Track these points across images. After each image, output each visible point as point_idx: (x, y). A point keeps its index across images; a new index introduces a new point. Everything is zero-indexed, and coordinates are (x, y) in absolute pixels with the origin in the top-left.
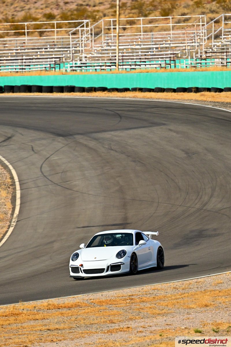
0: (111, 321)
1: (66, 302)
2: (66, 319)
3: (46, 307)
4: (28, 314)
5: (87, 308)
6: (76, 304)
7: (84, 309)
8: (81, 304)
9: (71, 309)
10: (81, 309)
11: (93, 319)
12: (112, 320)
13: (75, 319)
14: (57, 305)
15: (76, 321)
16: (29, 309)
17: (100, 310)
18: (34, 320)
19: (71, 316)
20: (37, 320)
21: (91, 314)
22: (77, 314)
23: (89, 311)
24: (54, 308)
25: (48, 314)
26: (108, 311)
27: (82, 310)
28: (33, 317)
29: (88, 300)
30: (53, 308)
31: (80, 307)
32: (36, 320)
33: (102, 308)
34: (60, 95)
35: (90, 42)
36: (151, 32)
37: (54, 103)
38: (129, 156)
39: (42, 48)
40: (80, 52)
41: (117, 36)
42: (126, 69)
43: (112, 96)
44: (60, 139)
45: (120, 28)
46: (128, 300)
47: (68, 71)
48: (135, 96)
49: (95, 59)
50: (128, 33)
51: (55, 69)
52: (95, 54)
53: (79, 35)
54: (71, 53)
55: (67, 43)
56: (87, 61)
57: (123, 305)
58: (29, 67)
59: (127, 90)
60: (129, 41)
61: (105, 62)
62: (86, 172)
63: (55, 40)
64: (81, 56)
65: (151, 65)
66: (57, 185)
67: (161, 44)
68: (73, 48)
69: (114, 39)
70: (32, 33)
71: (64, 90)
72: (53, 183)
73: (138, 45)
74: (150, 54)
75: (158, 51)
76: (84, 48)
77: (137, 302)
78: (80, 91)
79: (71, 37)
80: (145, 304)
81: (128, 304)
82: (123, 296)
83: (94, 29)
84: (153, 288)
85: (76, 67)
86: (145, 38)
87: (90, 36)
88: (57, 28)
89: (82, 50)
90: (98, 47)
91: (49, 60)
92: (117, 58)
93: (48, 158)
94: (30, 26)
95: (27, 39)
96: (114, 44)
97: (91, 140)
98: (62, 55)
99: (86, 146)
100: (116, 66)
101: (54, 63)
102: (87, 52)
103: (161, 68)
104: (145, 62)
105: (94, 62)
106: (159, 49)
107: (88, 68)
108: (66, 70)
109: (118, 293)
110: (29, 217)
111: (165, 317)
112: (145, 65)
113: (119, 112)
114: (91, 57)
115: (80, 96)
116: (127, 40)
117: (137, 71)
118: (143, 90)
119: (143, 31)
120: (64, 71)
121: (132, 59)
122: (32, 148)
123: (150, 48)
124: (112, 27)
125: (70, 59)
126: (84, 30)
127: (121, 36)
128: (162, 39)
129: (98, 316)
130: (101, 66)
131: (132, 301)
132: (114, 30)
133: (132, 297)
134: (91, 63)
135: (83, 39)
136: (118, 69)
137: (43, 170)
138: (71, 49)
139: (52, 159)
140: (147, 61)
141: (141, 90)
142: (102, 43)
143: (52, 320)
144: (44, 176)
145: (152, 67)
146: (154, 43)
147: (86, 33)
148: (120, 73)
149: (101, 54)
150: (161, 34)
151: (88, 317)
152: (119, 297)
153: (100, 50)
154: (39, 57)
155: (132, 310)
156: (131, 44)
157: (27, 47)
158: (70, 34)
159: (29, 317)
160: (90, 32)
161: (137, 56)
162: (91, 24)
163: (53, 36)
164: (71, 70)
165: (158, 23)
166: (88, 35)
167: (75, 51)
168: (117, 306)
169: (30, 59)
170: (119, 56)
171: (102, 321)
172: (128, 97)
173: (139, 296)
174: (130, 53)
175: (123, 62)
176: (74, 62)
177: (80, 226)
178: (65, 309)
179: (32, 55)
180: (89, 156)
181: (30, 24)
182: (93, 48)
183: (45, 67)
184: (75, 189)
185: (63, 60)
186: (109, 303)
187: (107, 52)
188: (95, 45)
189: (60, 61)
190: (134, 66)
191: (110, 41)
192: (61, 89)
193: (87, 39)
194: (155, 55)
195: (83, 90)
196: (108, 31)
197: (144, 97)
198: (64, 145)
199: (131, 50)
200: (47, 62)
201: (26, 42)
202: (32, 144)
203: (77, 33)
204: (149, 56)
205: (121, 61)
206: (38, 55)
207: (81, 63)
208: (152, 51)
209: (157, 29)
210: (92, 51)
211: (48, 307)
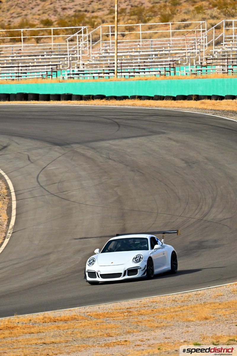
0: (108, 335)
1: (63, 315)
2: (62, 332)
3: (41, 320)
4: (23, 327)
5: (84, 321)
6: (72, 318)
7: (81, 323)
8: (77, 317)
9: (67, 322)
10: (77, 322)
11: (90, 333)
12: (110, 333)
13: (71, 332)
14: (53, 318)
15: (73, 334)
16: (25, 322)
17: (97, 323)
18: (29, 333)
19: (68, 329)
20: (33, 333)
21: (88, 327)
22: (73, 328)
23: (86, 324)
24: (50, 321)
25: (44, 328)
26: (105, 324)
27: (78, 323)
28: (28, 330)
29: (84, 313)
30: (49, 321)
31: (76, 320)
32: (31, 334)
33: (99, 321)
34: (57, 103)
35: (88, 49)
36: (150, 39)
37: (51, 111)
38: (127, 166)
39: (39, 56)
40: (77, 59)
41: (116, 43)
42: (124, 76)
43: (110, 104)
44: (57, 148)
45: (119, 34)
46: (126, 313)
47: (65, 78)
48: (134, 104)
49: (93, 66)
50: (127, 39)
51: (52, 77)
52: (93, 61)
53: (77, 42)
54: (68, 60)
55: (65, 50)
56: (85, 69)
57: (121, 318)
58: (25, 74)
59: (125, 98)
60: (128, 47)
61: (103, 70)
62: (83, 182)
63: (52, 47)
64: (78, 63)
65: (150, 72)
66: (54, 195)
67: (160, 51)
68: (71, 55)
69: (112, 46)
70: (29, 39)
71: (61, 99)
72: (49, 194)
73: (137, 52)
74: (149, 61)
75: (157, 58)
76: (82, 54)
77: (134, 315)
78: (78, 99)
79: (68, 43)
80: (143, 317)
81: (125, 317)
82: (120, 309)
83: (92, 36)
84: (151, 300)
85: (73, 74)
86: (144, 45)
87: (87, 42)
88: (54, 34)
89: (79, 57)
90: (96, 54)
91: (45, 67)
92: (115, 65)
93: (45, 167)
94: (26, 32)
95: (23, 46)
96: (112, 51)
97: (89, 150)
98: (60, 63)
99: (83, 155)
100: (114, 73)
101: (51, 70)
102: (85, 59)
103: (161, 75)
104: (144, 69)
105: (91, 69)
106: (159, 56)
107: (85, 75)
108: (63, 77)
109: (115, 306)
110: (25, 229)
111: (163, 330)
112: (145, 72)
113: (116, 120)
114: (89, 64)
115: (77, 104)
116: (125, 46)
117: (136, 78)
118: (142, 97)
119: (142, 38)
120: (61, 79)
121: (130, 66)
122: (29, 157)
123: (149, 55)
124: (110, 33)
125: (67, 67)
126: (81, 36)
127: (119, 43)
128: (161, 46)
129: (95, 329)
130: (99, 73)
131: (130, 313)
132: (113, 36)
133: (130, 310)
134: (89, 71)
135: (80, 46)
136: (117, 76)
137: (39, 180)
138: (68, 56)
139: (48, 169)
140: (147, 68)
141: (140, 98)
142: (100, 49)
143: (47, 334)
144: (41, 186)
145: (151, 75)
146: (154, 50)
147: (84, 40)
148: (118, 80)
149: (99, 61)
150: (160, 41)
151: (84, 330)
152: (117, 309)
153: (98, 57)
154: (35, 64)
155: (129, 323)
156: (129, 51)
157: (23, 54)
158: (67, 41)
159: (24, 330)
160: (87, 39)
161: (135, 63)
162: (89, 30)
163: (50, 43)
164: (69, 78)
165: (158, 29)
166: (86, 42)
167: (72, 58)
168: (115, 319)
169: (26, 66)
170: (117, 64)
171: (99, 334)
172: (126, 105)
173: (137, 309)
174: (129, 60)
175: (121, 69)
176: (71, 69)
177: (77, 238)
178: (61, 322)
179: (29, 63)
180: (86, 166)
181: (26, 30)
182: (91, 55)
183: (42, 75)
184: (72, 200)
185: (60, 67)
186: (106, 316)
187: (105, 59)
188: (93, 52)
189: (57, 68)
190: (133, 73)
191: (108, 48)
192: (58, 97)
193: (84, 46)
194: (154, 62)
195: (80, 98)
196: (106, 37)
197: (143, 105)
198: (60, 155)
199: (130, 57)
200: (44, 69)
201: (22, 48)
202: (28, 154)
203: (75, 39)
204: (148, 63)
205: (120, 68)
206: (35, 62)
207: (79, 71)
208: (152, 58)
209: (157, 35)
210: (90, 58)
211: (44, 320)
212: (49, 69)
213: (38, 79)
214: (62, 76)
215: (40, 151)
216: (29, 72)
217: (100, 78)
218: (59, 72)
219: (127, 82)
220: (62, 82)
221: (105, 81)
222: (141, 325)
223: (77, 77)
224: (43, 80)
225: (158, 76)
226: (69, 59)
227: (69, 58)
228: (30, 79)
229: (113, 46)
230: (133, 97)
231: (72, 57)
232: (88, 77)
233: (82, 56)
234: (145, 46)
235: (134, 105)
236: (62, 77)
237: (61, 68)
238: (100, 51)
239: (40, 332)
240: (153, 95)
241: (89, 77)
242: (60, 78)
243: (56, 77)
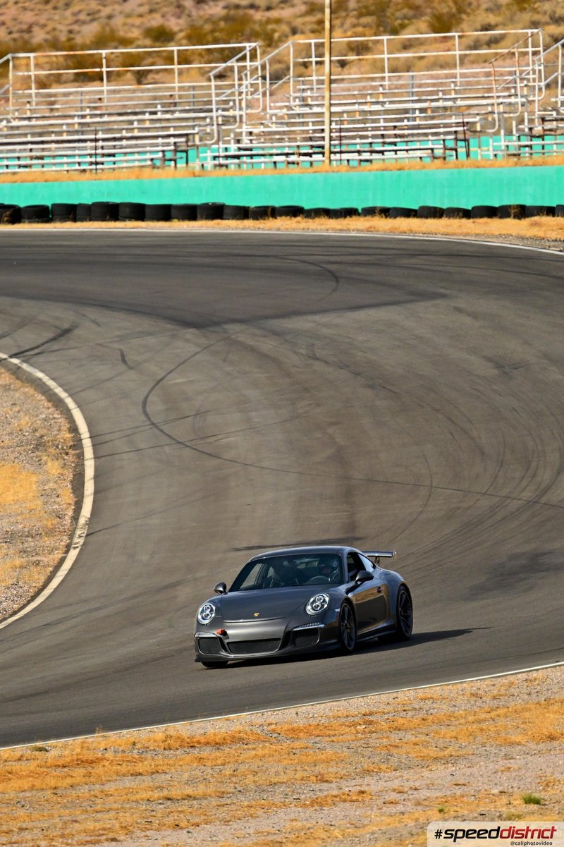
0: (319, 777)
1: (211, 731)
2: (211, 772)
3: (161, 744)
4: (117, 761)
5: (261, 746)
6: (234, 737)
7: (254, 749)
8: (245, 736)
9: (222, 748)
10: (245, 747)
11: (277, 773)
12: (323, 775)
13: (232, 773)
14: (189, 738)
15: (235, 776)
16: (121, 749)
17: (294, 751)
18: (132, 775)
19: (223, 765)
20: (140, 774)
21: (270, 759)
22: (237, 761)
23: (267, 752)
24: (180, 746)
25: (166, 761)
26: (311, 752)
27: (249, 749)
28: (129, 768)
29: (262, 725)
30: (177, 746)
31: (243, 743)
32: (137, 775)
33: (297, 744)
46: (360, 725)
57: (349, 737)
58: (112, 159)
61: (298, 147)
62: (253, 414)
66: (182, 446)
72: (173, 442)
76: (247, 110)
77: (381, 730)
80: (401, 734)
81: (360, 736)
82: (347, 716)
84: (421, 695)
92: (326, 127)
97: (265, 336)
99: (252, 350)
103: (435, 158)
109: (336, 708)
110: (117, 525)
111: (450, 765)
123: (407, 111)
129: (288, 764)
131: (371, 726)
133: (371, 718)
135: (244, 89)
137: (148, 408)
139: (170, 383)
143: (175, 776)
144: (154, 424)
151: (263, 766)
152: (339, 717)
155: (370, 749)
159: (119, 767)
168: (334, 739)
171: (298, 776)
173: (386, 716)
175: (341, 145)
177: (240, 547)
178: (208, 749)
180: (260, 375)
184: (227, 456)
186: (314, 733)
198: (199, 350)
211: (166, 743)
215: (150, 341)
222: (398, 754)
239: (157, 772)
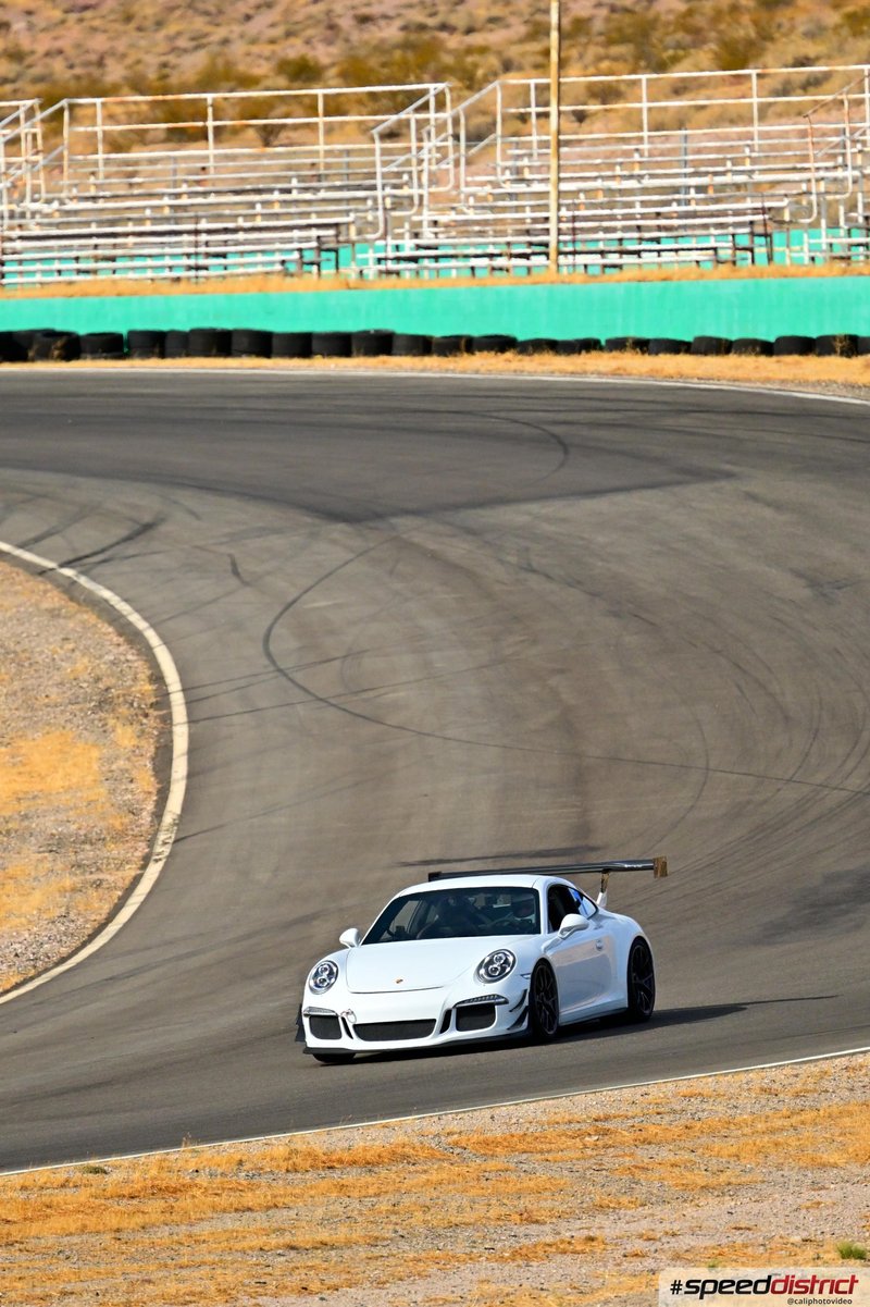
0: (525, 1215)
1: (359, 1144)
2: (358, 1206)
3: (281, 1163)
4: (213, 1189)
5: (436, 1167)
6: (394, 1153)
7: (425, 1171)
8: (412, 1152)
9: (376, 1169)
10: (412, 1168)
11: (460, 1209)
12: (532, 1212)
13: (390, 1208)
14: (324, 1154)
15: (396, 1214)
16: (220, 1171)
17: (487, 1174)
18: (236, 1210)
19: (377, 1195)
20: (249, 1209)
21: (451, 1187)
22: (398, 1190)
23: (445, 1176)
24: (312, 1166)
25: (289, 1189)
26: (513, 1177)
27: (417, 1172)
28: (232, 1199)
29: (438, 1135)
30: (307, 1166)
31: (409, 1163)
32: (243, 1211)
33: (492, 1164)
34: (337, 366)
35: (451, 166)
36: (680, 129)
37: (317, 396)
38: (594, 595)
39: (271, 191)
40: (412, 205)
41: (553, 144)
42: (586, 266)
43: (532, 370)
44: (338, 530)
45: (565, 113)
46: (589, 1135)
47: (368, 275)
48: (619, 369)
49: (470, 228)
50: (594, 132)
51: (319, 270)
52: (471, 211)
53: (410, 141)
54: (380, 207)
55: (365, 170)
56: (442, 240)
57: (572, 1154)
58: (221, 261)
59: (589, 345)
60: (598, 161)
61: (508, 244)
62: (434, 656)
63: (321, 160)
64: (416, 218)
65: (681, 253)
66: (325, 704)
67: (716, 174)
68: (388, 191)
69: (539, 155)
70: (235, 131)
71: (354, 349)
72: (310, 698)
73: (631, 177)
74: (676, 212)
75: (706, 201)
76: (429, 187)
77: (622, 1143)
78: (414, 351)
79: (378, 145)
80: (653, 1150)
81: (589, 1152)
82: (570, 1122)
83: (467, 119)
84: (684, 1090)
85: (398, 259)
86: (655, 152)
87: (450, 143)
88: (327, 114)
89: (421, 197)
90: (483, 184)
91: (296, 234)
92: (552, 226)
93: (294, 602)
94: (225, 104)
95: (215, 156)
96: (540, 173)
97: (454, 536)
98: (348, 216)
99: (434, 556)
100: (547, 255)
101: (314, 244)
102: (440, 206)
103: (718, 262)
104: (657, 240)
105: (464, 240)
106: (711, 193)
107: (443, 263)
108: (361, 272)
109: (553, 1110)
110: (221, 826)
111: (728, 1198)
112: (659, 251)
113: (558, 430)
114: (455, 221)
115: (412, 370)
116: (588, 156)
117: (627, 273)
118: (651, 345)
119: (649, 123)
120: (353, 276)
121: (607, 230)
122: (234, 565)
123: (676, 190)
124: (534, 110)
125: (376, 231)
126: (427, 121)
127: (568, 143)
128: (721, 156)
129: (478, 1196)
130: (491, 256)
131: (606, 1137)
132: (543, 121)
133: (607, 1125)
134: (454, 246)
135: (425, 155)
136: (558, 266)
137: (272, 648)
138: (379, 193)
139: (305, 607)
140: (667, 237)
141: (643, 346)
142: (495, 169)
143: (303, 1213)
144: (280, 670)
145: (684, 262)
146: (691, 170)
147: (438, 134)
148: (563, 282)
149: (493, 213)
150: (718, 138)
151: (438, 1198)
152: (558, 1123)
153: (490, 198)
154: (259, 222)
155: (604, 1172)
156: (603, 174)
157: (213, 185)
158: (376, 137)
159: (217, 1199)
160: (450, 130)
161: (626, 217)
162: (455, 94)
163: (313, 145)
164: (381, 272)
165: (708, 92)
166: (445, 140)
167: (396, 200)
168: (550, 1157)
169: (226, 231)
170: (559, 220)
171: (492, 1213)
172: (592, 373)
173: (630, 1123)
174: (601, 206)
175: (574, 241)
176: (391, 242)
177: (410, 860)
178: (355, 1171)
179: (235, 217)
180: (446, 596)
181: (226, 99)
182: (464, 189)
183: (283, 262)
184: (393, 720)
185: (348, 234)
186: (518, 1147)
187: (515, 203)
188: (469, 179)
189: (337, 236)
190: (617, 255)
191: (526, 162)
192: (342, 344)
193: (438, 155)
194: (694, 215)
195: (423, 346)
196: (518, 125)
197: (652, 374)
198: (351, 556)
199: (605, 196)
200: (290, 240)
201: (211, 164)
202: (232, 551)
203: (404, 131)
204: (672, 218)
205: (568, 238)
206: (255, 215)
207: (418, 247)
208: (685, 200)
209: (703, 115)
210: (459, 202)
211: (291, 1162)
212: (308, 240)
213: (270, 277)
214: (357, 265)
215: (276, 542)
216: (236, 253)
217: (497, 273)
218: (344, 253)
219: (594, 287)
220: (355, 288)
221: (516, 284)
222: (646, 1179)
223: (410, 270)
224: (288, 280)
225: (708, 266)
226: (384, 204)
227: (384, 198)
228: (238, 275)
229: (544, 158)
230: (618, 345)
231: (394, 196)
232: (451, 268)
233: (430, 194)
234: (662, 155)
235: (621, 372)
236: (358, 270)
237: (353, 235)
238: (495, 175)
239: (276, 1206)
240: (689, 338)
241: (457, 268)
242: (347, 276)
243: (333, 271)
